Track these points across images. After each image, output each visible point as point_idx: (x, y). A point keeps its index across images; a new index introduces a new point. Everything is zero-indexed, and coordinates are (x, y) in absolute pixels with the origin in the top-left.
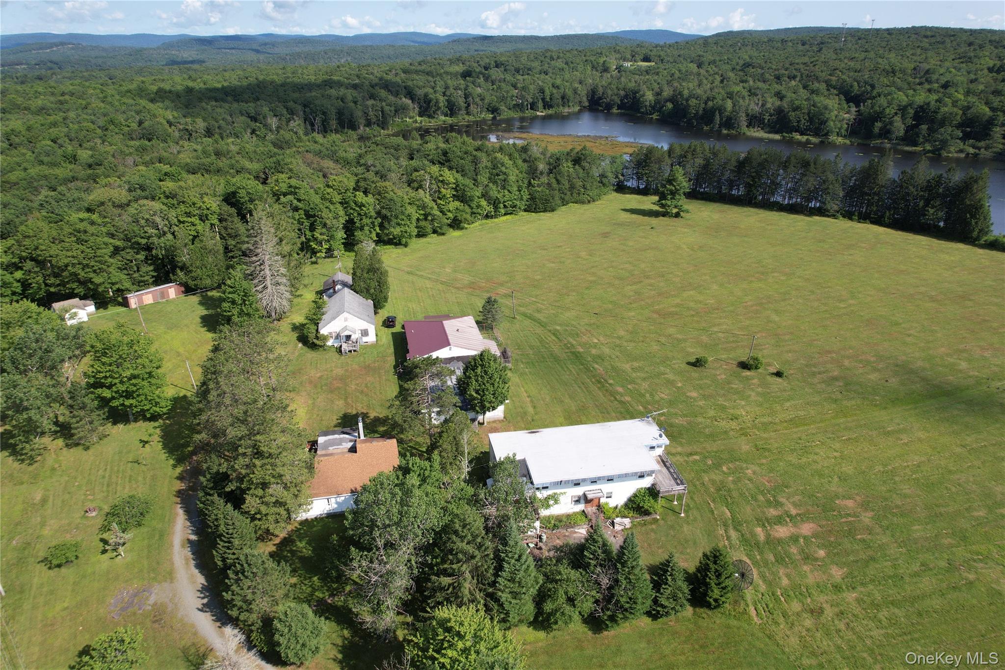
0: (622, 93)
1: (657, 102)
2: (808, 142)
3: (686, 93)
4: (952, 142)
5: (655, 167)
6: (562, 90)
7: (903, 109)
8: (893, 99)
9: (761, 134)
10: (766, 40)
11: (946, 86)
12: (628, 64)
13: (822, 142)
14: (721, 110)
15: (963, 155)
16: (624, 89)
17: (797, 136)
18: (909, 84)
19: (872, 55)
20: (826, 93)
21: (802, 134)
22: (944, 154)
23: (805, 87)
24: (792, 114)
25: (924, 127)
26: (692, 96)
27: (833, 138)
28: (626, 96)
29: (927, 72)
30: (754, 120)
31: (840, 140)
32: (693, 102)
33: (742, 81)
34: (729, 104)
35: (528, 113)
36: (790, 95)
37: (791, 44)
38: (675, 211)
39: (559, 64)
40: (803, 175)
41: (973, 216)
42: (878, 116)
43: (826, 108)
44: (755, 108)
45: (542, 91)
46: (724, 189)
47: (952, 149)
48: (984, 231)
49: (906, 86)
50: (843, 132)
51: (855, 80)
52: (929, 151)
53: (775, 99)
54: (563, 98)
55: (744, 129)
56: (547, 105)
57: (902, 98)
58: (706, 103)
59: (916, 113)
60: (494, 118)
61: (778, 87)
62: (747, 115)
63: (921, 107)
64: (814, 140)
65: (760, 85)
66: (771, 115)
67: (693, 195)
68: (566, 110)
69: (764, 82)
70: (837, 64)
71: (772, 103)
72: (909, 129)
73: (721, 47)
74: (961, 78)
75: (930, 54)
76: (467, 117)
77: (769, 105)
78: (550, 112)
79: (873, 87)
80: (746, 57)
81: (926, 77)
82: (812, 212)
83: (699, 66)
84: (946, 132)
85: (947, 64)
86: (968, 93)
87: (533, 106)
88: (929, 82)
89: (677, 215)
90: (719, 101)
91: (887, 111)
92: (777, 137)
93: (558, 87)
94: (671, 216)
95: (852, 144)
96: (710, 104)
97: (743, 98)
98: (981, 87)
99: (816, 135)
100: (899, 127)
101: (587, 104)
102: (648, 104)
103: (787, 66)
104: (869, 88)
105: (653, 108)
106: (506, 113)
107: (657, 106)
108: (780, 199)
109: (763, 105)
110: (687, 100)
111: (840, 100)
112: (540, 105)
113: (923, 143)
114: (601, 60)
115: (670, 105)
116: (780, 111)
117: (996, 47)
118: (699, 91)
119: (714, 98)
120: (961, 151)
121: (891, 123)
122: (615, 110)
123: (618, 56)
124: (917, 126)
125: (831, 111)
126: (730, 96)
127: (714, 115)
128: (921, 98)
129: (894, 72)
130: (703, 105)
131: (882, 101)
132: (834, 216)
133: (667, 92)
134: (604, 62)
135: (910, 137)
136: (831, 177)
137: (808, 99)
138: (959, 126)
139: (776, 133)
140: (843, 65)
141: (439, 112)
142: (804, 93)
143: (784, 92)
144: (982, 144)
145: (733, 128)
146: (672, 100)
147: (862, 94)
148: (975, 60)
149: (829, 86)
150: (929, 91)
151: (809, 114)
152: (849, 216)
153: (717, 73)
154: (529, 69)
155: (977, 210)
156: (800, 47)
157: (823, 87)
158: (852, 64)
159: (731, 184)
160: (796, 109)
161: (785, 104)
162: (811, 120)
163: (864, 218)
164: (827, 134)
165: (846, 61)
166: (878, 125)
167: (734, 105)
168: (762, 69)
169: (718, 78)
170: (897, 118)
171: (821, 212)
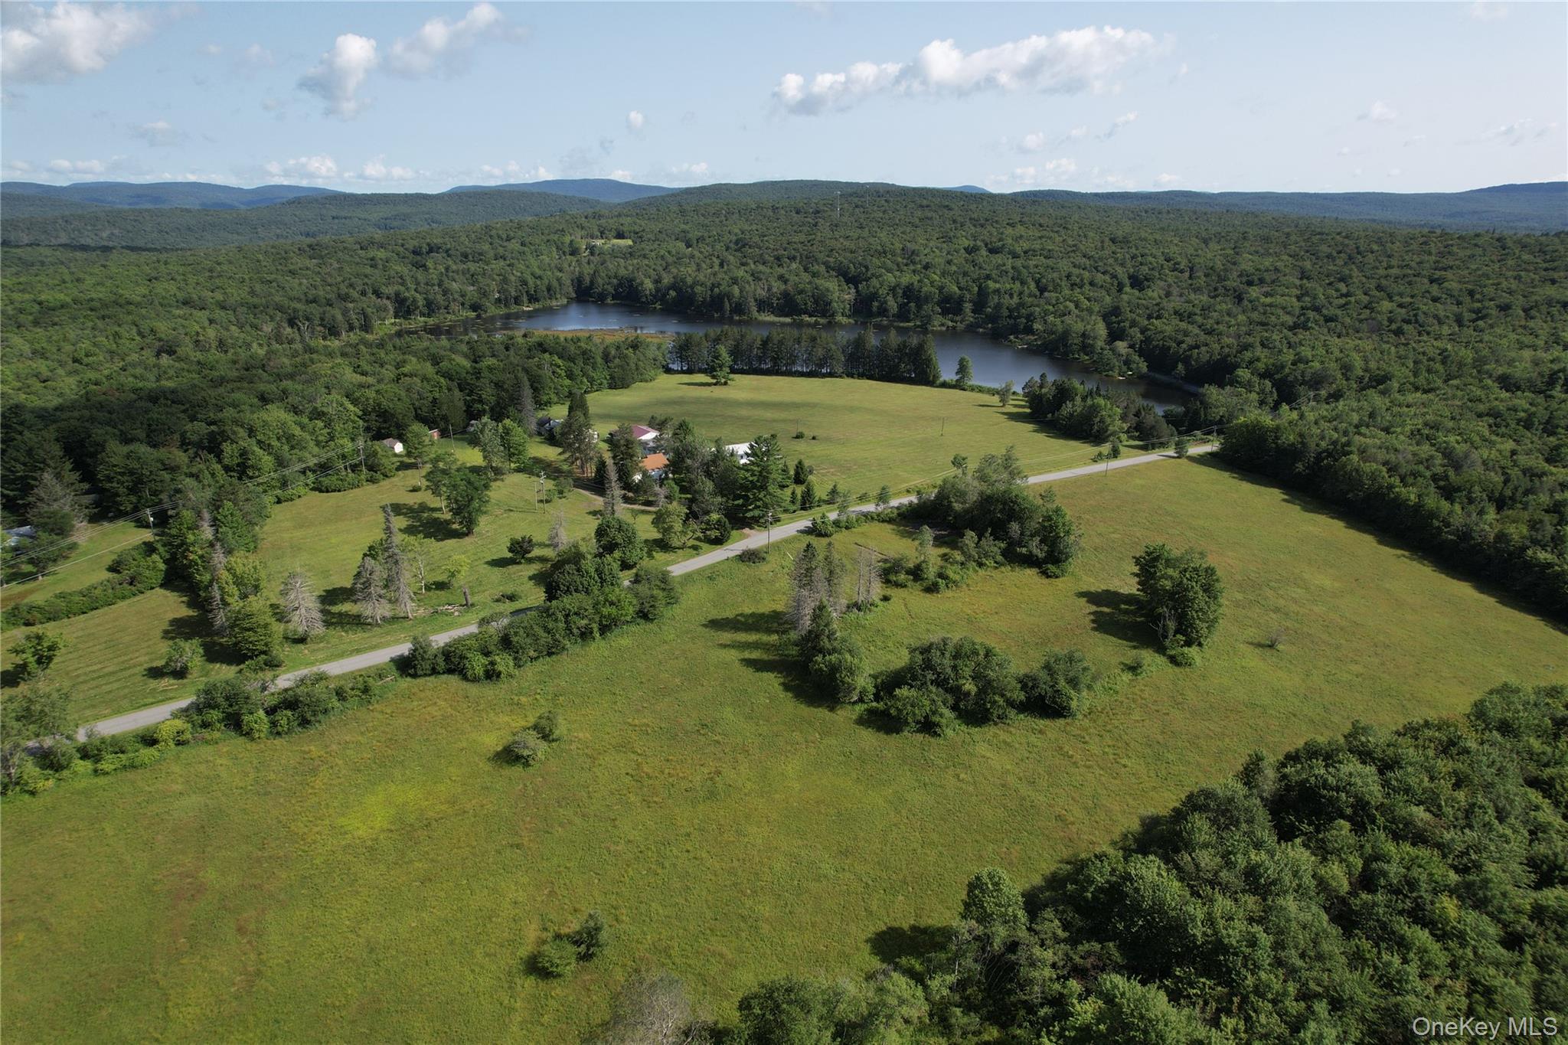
0: (615, 281)
1: (658, 290)
2: (817, 323)
3: (689, 280)
4: (934, 317)
5: (696, 349)
6: (546, 282)
7: (893, 290)
8: (884, 281)
9: (772, 318)
10: (754, 206)
11: (926, 267)
12: (599, 242)
13: (830, 322)
14: (729, 296)
15: (944, 329)
16: (616, 277)
17: (806, 318)
18: (898, 265)
19: (866, 233)
20: (826, 275)
21: (811, 316)
22: (930, 328)
23: (806, 270)
24: (799, 298)
25: (912, 305)
26: (696, 283)
27: (839, 318)
28: (620, 285)
29: (913, 252)
30: (763, 305)
31: (844, 320)
32: (698, 289)
33: (743, 264)
34: (736, 290)
35: (514, 309)
36: (793, 278)
37: (783, 212)
38: (723, 381)
39: (514, 245)
40: (814, 347)
41: (928, 367)
42: (874, 296)
43: (828, 290)
44: (762, 293)
45: (525, 283)
46: (755, 364)
47: (936, 323)
48: (936, 377)
49: (895, 267)
50: (847, 312)
51: (851, 262)
52: (918, 326)
53: (779, 283)
54: (549, 289)
55: (755, 314)
56: (533, 299)
57: (890, 278)
58: (712, 290)
59: (904, 293)
60: (479, 317)
61: (781, 271)
62: (756, 300)
63: (907, 287)
64: (822, 321)
65: (761, 268)
66: (778, 299)
67: (733, 371)
68: (554, 303)
69: (764, 264)
70: (833, 243)
71: (777, 287)
72: (901, 306)
73: (703, 215)
74: (939, 260)
75: (919, 231)
76: (449, 317)
77: (775, 290)
78: (537, 306)
79: (867, 268)
80: (737, 231)
81: (911, 256)
82: (824, 376)
83: (688, 246)
84: (927, 308)
85: (932, 244)
86: (943, 274)
87: (517, 301)
88: (914, 263)
89: (726, 383)
90: (724, 287)
91: (880, 292)
92: (788, 320)
93: (540, 278)
94: (722, 384)
95: (856, 321)
96: (716, 290)
97: (748, 282)
98: (954, 268)
99: (823, 316)
100: (892, 305)
101: (574, 295)
102: (648, 292)
103: (785, 245)
104: (864, 269)
105: (655, 296)
106: (493, 311)
107: (660, 295)
108: (800, 369)
109: (769, 290)
110: (692, 287)
111: (839, 281)
112: (525, 299)
113: (914, 319)
114: (567, 239)
115: (673, 293)
116: (786, 295)
117: (975, 226)
118: (701, 277)
119: (719, 284)
120: (943, 325)
121: (886, 302)
122: (609, 301)
123: (584, 233)
124: (907, 304)
125: (833, 293)
126: (735, 281)
127: (722, 302)
128: (906, 279)
129: (885, 252)
130: (709, 292)
131: (875, 282)
132: (841, 377)
133: (667, 280)
134: (571, 241)
135: (903, 315)
136: (834, 347)
137: (810, 283)
138: (939, 304)
139: (786, 316)
140: (839, 246)
141: (417, 312)
142: (806, 277)
143: (787, 276)
144: (958, 318)
145: (744, 314)
146: (673, 287)
147: (858, 276)
148: (954, 240)
149: (828, 267)
150: (914, 271)
151: (813, 296)
152: (851, 375)
153: (713, 255)
154: (480, 254)
155: (928, 362)
156: (796, 218)
157: (822, 269)
158: (847, 243)
159: (760, 359)
160: (801, 292)
161: (790, 288)
162: (816, 302)
163: (861, 376)
164: (833, 315)
165: (841, 240)
166: (876, 304)
167: (741, 292)
168: (760, 248)
169: (717, 262)
170: (890, 298)
171: (831, 375)
